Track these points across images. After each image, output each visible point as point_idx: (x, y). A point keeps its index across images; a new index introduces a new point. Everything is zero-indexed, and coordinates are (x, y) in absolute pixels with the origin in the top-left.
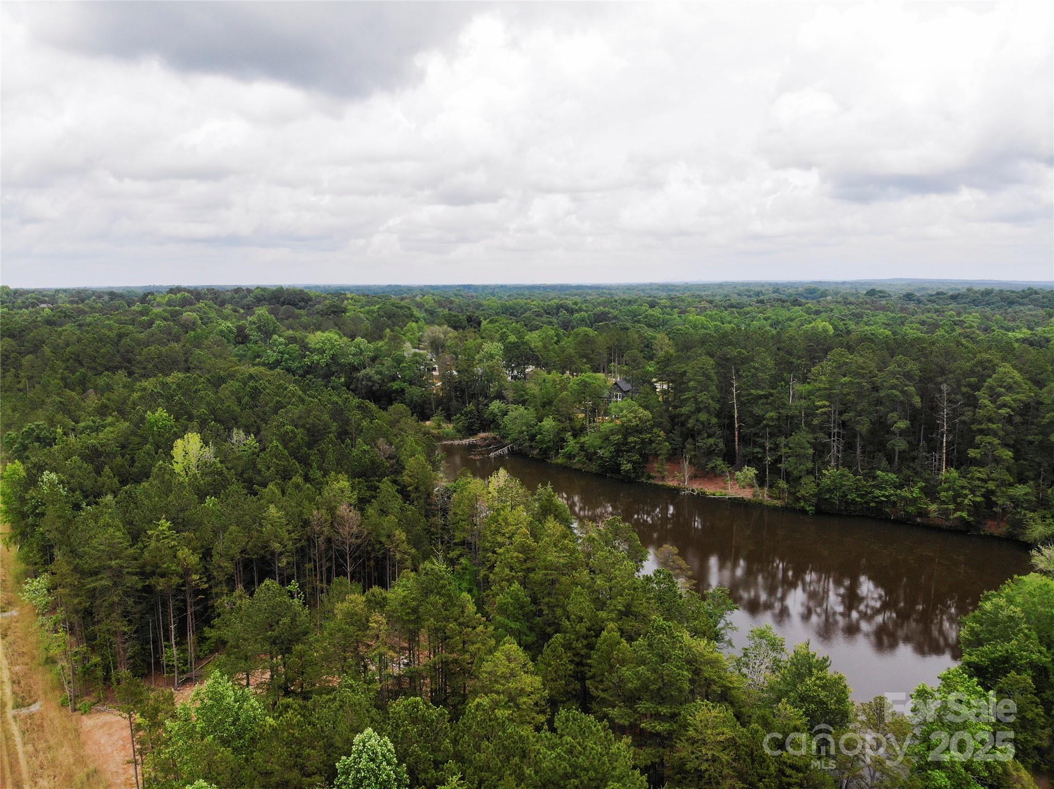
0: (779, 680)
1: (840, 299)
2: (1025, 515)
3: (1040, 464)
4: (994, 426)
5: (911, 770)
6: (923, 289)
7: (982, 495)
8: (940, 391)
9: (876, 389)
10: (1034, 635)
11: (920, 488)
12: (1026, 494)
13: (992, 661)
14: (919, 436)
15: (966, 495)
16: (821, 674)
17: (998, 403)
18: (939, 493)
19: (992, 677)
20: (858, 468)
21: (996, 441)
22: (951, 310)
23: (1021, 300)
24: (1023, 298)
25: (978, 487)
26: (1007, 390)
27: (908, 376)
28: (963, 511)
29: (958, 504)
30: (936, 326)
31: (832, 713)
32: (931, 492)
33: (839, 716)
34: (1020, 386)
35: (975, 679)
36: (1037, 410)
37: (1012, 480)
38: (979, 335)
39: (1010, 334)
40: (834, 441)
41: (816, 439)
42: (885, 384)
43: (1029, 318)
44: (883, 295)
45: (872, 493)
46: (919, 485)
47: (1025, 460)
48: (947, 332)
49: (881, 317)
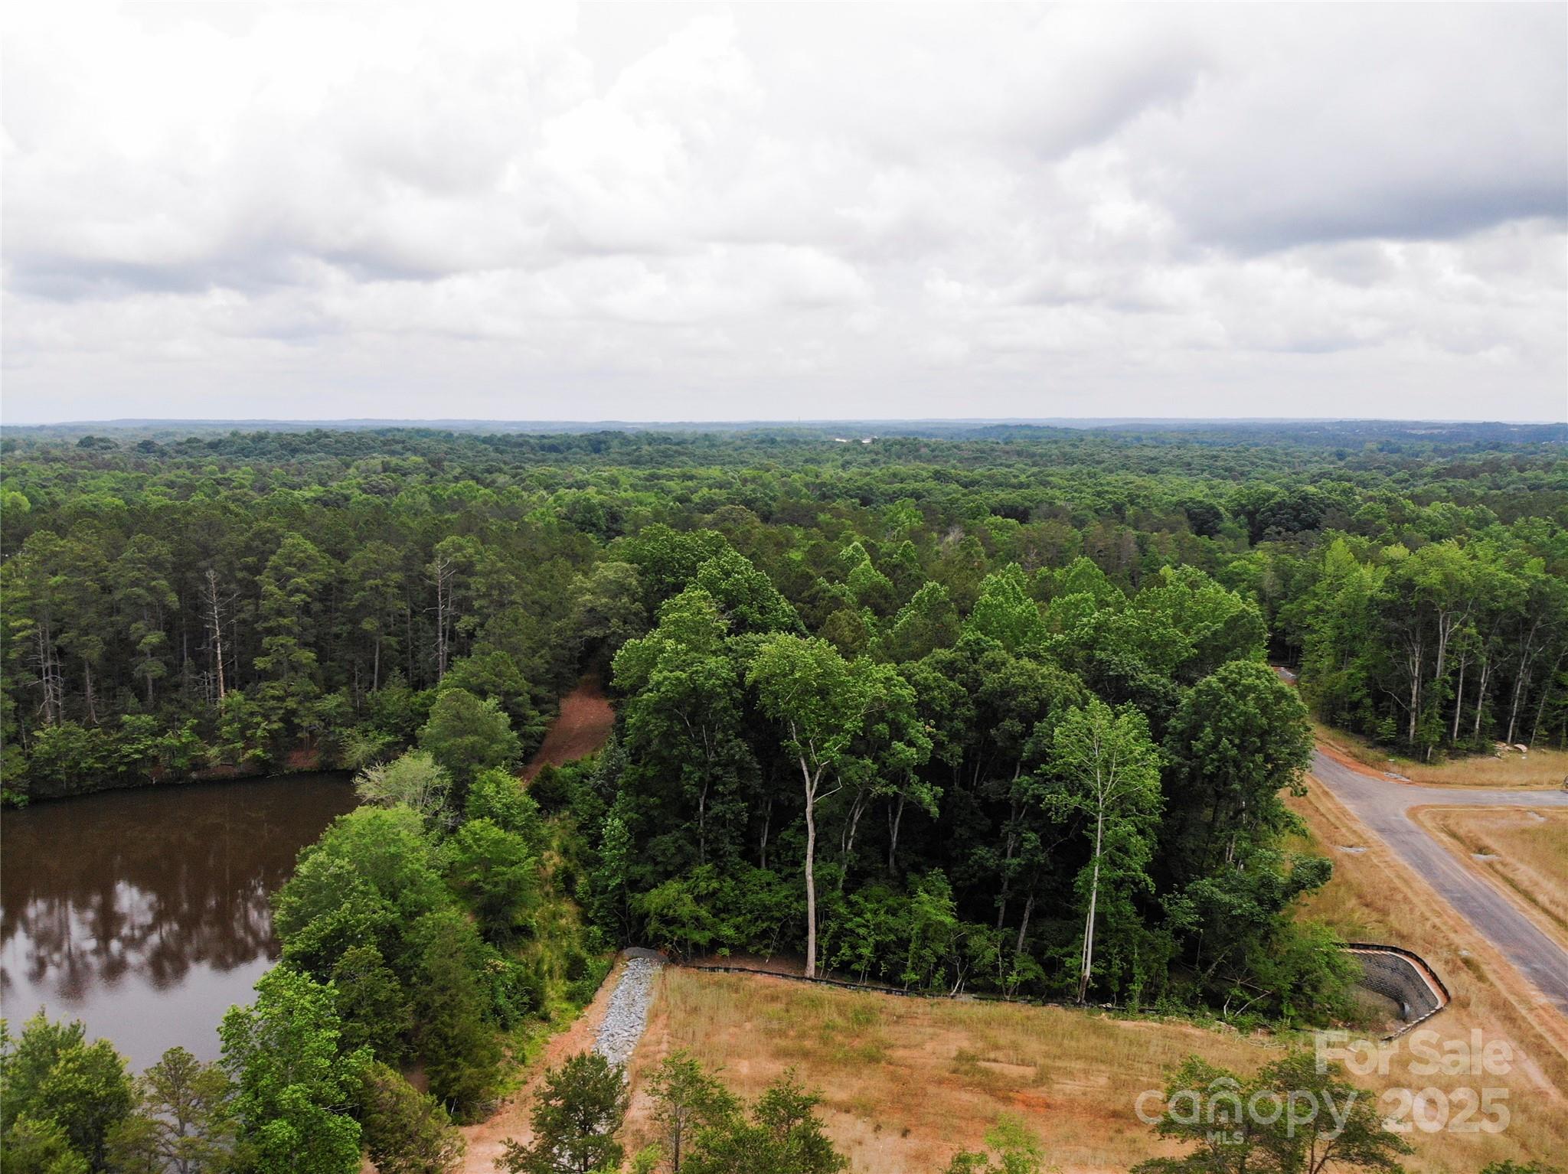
0: (7, 1088)
1: (37, 454)
2: (341, 732)
3: (352, 662)
4: (286, 621)
5: (238, 1137)
6: (168, 434)
7: (281, 720)
8: (206, 581)
9: (107, 589)
10: (374, 889)
11: (191, 728)
12: (338, 706)
13: (324, 941)
14: (182, 651)
15: (258, 724)
16: (72, 1052)
17: (289, 588)
18: (219, 729)
19: (326, 962)
20: (91, 717)
21: (291, 641)
22: (211, 464)
23: (307, 447)
24: (309, 443)
25: (273, 709)
26: (299, 569)
27: (156, 564)
28: (256, 747)
29: (248, 739)
30: (190, 488)
31: (103, 1105)
32: (207, 732)
33: (114, 1104)
34: (316, 561)
35: (306, 974)
36: (341, 591)
37: (317, 690)
38: (253, 498)
39: (296, 493)
40: (47, 681)
41: (16, 683)
42: (121, 580)
43: (320, 470)
44: (106, 444)
45: (117, 751)
46: (189, 723)
47: (332, 660)
48: (208, 496)
49: (106, 480)
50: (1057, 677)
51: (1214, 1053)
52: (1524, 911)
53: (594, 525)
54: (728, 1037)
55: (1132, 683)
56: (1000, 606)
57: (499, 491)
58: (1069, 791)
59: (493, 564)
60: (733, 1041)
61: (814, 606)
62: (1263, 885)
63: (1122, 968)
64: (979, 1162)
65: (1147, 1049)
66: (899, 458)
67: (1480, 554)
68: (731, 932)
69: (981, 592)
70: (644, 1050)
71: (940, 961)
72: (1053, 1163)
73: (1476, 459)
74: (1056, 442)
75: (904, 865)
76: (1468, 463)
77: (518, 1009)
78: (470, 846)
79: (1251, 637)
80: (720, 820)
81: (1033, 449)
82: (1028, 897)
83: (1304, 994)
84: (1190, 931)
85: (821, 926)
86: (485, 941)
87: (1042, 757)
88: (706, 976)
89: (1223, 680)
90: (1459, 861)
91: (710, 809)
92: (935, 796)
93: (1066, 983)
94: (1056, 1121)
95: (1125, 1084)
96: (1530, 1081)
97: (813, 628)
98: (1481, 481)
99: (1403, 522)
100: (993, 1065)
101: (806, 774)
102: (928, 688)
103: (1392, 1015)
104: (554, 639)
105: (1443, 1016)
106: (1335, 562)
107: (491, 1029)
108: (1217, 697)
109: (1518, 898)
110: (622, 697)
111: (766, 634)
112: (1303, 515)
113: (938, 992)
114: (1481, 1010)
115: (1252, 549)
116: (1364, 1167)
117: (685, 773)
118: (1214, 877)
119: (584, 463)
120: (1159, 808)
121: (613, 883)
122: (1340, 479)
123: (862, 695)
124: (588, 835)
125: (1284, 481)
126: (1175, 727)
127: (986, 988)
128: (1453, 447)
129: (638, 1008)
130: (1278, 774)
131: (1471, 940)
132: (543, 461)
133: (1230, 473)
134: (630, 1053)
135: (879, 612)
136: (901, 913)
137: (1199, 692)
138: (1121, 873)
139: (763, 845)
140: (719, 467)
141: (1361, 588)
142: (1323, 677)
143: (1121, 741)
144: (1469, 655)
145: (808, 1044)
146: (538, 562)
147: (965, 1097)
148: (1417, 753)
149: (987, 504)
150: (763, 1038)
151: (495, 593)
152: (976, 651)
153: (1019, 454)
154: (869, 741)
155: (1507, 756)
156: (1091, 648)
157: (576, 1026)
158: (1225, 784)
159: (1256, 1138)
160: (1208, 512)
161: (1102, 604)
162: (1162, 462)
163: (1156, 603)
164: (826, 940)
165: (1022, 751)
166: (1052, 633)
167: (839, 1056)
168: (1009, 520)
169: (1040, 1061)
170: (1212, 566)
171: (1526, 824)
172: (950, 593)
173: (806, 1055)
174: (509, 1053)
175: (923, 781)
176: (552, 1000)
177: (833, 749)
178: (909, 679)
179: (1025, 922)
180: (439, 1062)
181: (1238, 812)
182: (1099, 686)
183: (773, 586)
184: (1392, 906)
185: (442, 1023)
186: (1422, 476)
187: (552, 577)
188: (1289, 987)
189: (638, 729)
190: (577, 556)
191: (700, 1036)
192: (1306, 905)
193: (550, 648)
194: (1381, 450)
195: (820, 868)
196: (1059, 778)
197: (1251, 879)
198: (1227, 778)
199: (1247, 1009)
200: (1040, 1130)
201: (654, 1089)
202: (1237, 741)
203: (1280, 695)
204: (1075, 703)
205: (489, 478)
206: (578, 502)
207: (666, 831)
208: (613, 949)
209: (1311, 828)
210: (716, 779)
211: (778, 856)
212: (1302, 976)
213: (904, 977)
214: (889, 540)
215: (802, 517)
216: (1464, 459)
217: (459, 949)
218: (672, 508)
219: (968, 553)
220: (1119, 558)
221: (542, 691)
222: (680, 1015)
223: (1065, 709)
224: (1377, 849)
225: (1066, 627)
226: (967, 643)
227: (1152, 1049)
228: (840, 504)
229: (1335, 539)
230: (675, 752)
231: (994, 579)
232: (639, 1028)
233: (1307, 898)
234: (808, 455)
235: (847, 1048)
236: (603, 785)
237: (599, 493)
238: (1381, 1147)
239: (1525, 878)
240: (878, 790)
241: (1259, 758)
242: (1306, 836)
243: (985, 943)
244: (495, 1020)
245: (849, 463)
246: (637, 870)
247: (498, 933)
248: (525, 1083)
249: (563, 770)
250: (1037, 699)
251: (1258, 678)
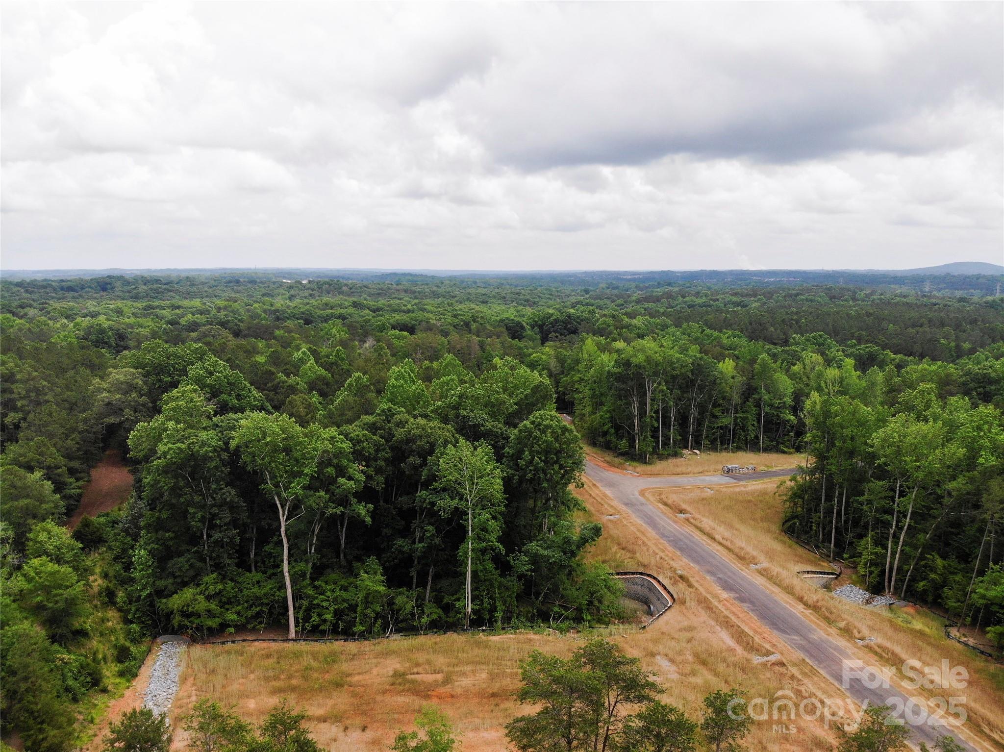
50: (439, 428)
51: (547, 648)
52: (710, 545)
53: (106, 343)
54: (238, 686)
55: (482, 428)
56: (402, 386)
57: (31, 320)
58: (450, 497)
59: (29, 374)
60: (242, 688)
61: (277, 393)
62: (565, 542)
63: (490, 603)
64: (412, 738)
65: (509, 652)
66: (329, 293)
67: (665, 344)
68: (234, 617)
69: (389, 378)
70: (179, 702)
71: (378, 615)
72: (459, 730)
73: (659, 291)
74: (427, 284)
75: (350, 557)
76: (654, 294)
77: (83, 686)
78: (33, 578)
79: (546, 397)
80: (219, 543)
81: (414, 289)
82: (430, 567)
83: (594, 606)
84: (527, 575)
85: (297, 605)
86: (53, 643)
87: (433, 478)
88: (219, 648)
89: (533, 423)
90: (670, 518)
91: (211, 537)
92: (368, 511)
93: (457, 617)
94: (458, 705)
95: (497, 675)
96: (724, 643)
97: (277, 408)
98: (662, 304)
99: (622, 328)
100: (416, 676)
101: (279, 506)
102: (359, 442)
103: (644, 613)
104: (81, 426)
105: (673, 610)
106: (588, 352)
107: (65, 702)
108: (530, 433)
109: (704, 537)
110: (138, 464)
111: (243, 413)
112: (569, 326)
113: (379, 635)
114: (691, 604)
115: (543, 346)
116: (639, 704)
117: (191, 513)
118: (538, 541)
119: (95, 298)
120: (503, 502)
121: (144, 594)
122: (587, 305)
123: (314, 449)
124: (122, 563)
125: (558, 306)
126: (508, 453)
127: (408, 628)
128: (647, 285)
129: (172, 676)
130: (567, 476)
131: (682, 564)
132: (63, 298)
133: (528, 303)
134: (169, 706)
135: (322, 394)
136: (350, 589)
137: (520, 431)
138: (484, 544)
139: (252, 556)
140: (199, 300)
141: (603, 366)
142: (587, 418)
143: (478, 464)
144: (663, 401)
145: (294, 682)
146: (64, 371)
147: (401, 699)
148: (641, 458)
149: (389, 323)
150: (262, 683)
151: (33, 394)
152: (388, 415)
153: (406, 291)
154: (322, 480)
155: (689, 457)
156: (457, 409)
157: (127, 693)
158: (539, 484)
159: (576, 695)
160: (517, 326)
161: (462, 382)
162: (489, 297)
163: (492, 380)
164: (301, 613)
165: (421, 475)
166: (435, 401)
167: (316, 686)
168: (403, 332)
169: (445, 669)
170: (522, 357)
171: (704, 495)
172: (369, 380)
173: (293, 689)
174: (81, 717)
175: (359, 502)
176: (108, 677)
177: (297, 487)
178: (346, 436)
179: (429, 583)
180: (29, 729)
181: (548, 500)
182: (464, 432)
183: (245, 380)
184: (636, 548)
185: (28, 702)
186: (631, 302)
187: (76, 381)
188: (585, 602)
189: (152, 486)
190: (94, 365)
191: (218, 687)
192: (590, 552)
193: (79, 433)
194: (608, 288)
195: (293, 567)
196: (444, 490)
197: (558, 540)
198: (539, 480)
199: (564, 619)
200: (449, 712)
201: (189, 726)
202: (543, 458)
203: (565, 430)
204: (451, 442)
205: (22, 312)
206: (92, 327)
207: (181, 555)
208: (149, 638)
209: (588, 507)
210: (214, 516)
211: (263, 562)
212: (592, 595)
213: (355, 629)
214: (326, 347)
215: (264, 333)
216: (653, 292)
217: (34, 650)
218: (165, 329)
219: (380, 354)
220: (470, 354)
221: (75, 464)
222: (203, 677)
223: (445, 446)
224: (625, 515)
225: (443, 397)
226: (383, 411)
227: (512, 651)
228: (289, 323)
229: (587, 339)
230: (182, 500)
231: (397, 370)
232: (174, 688)
233: (590, 548)
234: (264, 291)
235: (321, 680)
236: (129, 527)
237: (108, 320)
238: (647, 691)
239: (707, 526)
240: (330, 511)
241: (556, 467)
242: (586, 511)
243: (405, 599)
244: (68, 695)
245: (295, 296)
246: (161, 584)
247: (62, 637)
248: (95, 735)
249: (98, 519)
250: (428, 442)
251: (552, 420)
